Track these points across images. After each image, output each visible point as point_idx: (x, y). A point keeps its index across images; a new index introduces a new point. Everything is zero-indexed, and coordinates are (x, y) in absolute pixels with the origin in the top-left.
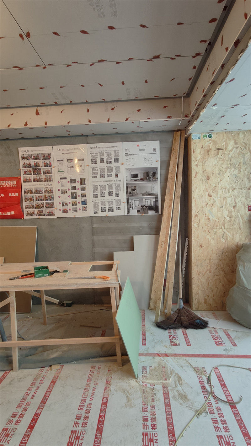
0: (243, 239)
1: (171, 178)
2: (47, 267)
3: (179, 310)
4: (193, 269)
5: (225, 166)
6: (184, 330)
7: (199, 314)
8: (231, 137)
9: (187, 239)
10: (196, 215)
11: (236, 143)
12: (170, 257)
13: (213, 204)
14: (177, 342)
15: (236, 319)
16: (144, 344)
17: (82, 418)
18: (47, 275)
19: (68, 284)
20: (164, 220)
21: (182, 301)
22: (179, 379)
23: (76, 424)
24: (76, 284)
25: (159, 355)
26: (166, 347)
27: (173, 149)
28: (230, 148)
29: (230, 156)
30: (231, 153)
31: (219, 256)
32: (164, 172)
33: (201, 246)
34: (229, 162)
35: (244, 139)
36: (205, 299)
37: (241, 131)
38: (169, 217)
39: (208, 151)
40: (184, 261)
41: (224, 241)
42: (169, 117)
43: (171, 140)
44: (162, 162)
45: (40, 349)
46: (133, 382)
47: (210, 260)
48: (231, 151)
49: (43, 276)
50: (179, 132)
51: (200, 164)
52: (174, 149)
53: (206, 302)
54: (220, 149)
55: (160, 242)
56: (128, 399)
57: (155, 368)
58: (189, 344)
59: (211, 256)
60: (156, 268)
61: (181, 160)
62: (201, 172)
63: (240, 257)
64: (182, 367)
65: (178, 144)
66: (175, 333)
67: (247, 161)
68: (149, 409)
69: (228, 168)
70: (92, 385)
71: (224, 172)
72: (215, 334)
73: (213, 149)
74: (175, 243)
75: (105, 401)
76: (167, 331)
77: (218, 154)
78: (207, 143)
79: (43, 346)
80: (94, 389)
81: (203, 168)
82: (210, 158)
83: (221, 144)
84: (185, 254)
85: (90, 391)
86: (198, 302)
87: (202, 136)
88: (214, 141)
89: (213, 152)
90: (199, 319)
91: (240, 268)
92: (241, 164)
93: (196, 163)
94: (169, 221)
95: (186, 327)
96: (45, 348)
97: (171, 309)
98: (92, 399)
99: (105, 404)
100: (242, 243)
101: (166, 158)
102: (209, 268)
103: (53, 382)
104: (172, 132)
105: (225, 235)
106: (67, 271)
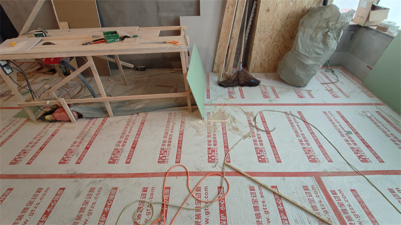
2: (115, 32)
3: (238, 72)
4: (255, 36)
6: (240, 87)
7: (254, 75)
9: (255, 2)
12: (236, 22)
14: (234, 96)
15: (284, 79)
16: (208, 97)
17: (167, 142)
18: (118, 40)
19: (141, 49)
21: (241, 65)
22: (234, 119)
23: (163, 145)
24: (148, 49)
25: (220, 105)
26: (225, 99)
31: (283, 22)
33: (268, 10)
36: (261, 63)
40: (249, 27)
41: (291, 4)
45: (126, 103)
46: (200, 122)
47: (274, 25)
49: (114, 41)
53: (261, 66)
55: (227, 6)
56: (198, 131)
57: (217, 113)
58: (243, 97)
59: (275, 22)
60: (221, 34)
63: (303, 22)
66: (233, 90)
68: (212, 136)
70: (171, 124)
72: (264, 90)
74: (243, 6)
75: (181, 132)
76: (227, 89)
79: (129, 101)
80: (173, 126)
84: (251, 19)
85: (171, 128)
86: (255, 65)
90: (254, 79)
91: (300, 34)
95: (242, 86)
96: (131, 102)
97: (231, 71)
98: (172, 132)
99: (181, 134)
100: (309, 7)
102: (270, 34)
103: (143, 123)
106: (137, 36)
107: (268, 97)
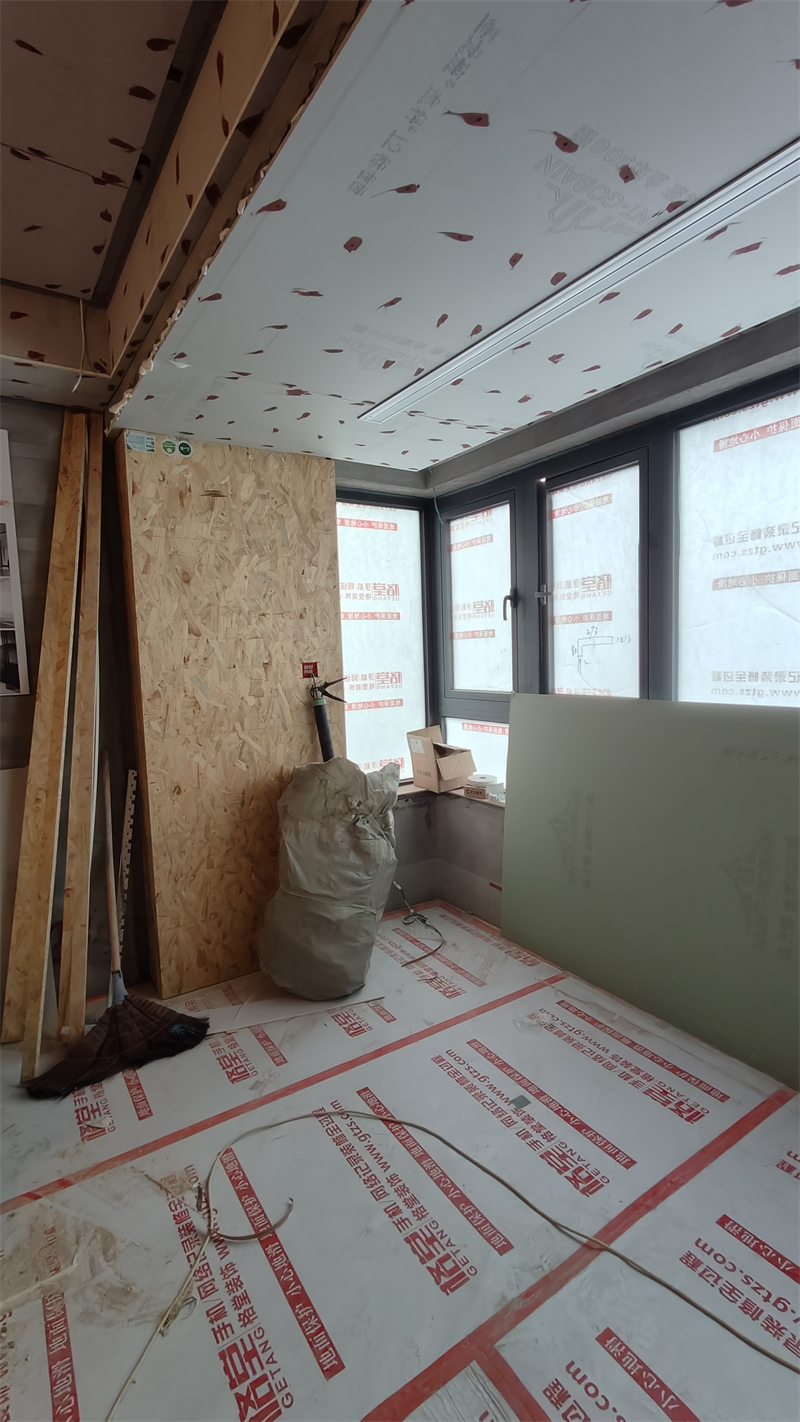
0: (295, 756)
1: (62, 570)
3: (112, 1013)
4: (155, 868)
5: (233, 545)
6: (129, 1074)
7: (180, 1007)
8: (245, 464)
9: (132, 774)
10: (157, 694)
11: (260, 484)
12: (73, 840)
13: (206, 659)
14: (105, 1123)
15: (288, 985)
20: (41, 714)
21: (120, 981)
25: (33, 1196)
26: (63, 1155)
27: (61, 469)
28: (244, 495)
29: (246, 518)
30: (250, 510)
31: (233, 814)
32: (31, 543)
33: (178, 790)
34: (244, 536)
35: (280, 477)
36: (200, 952)
37: (271, 453)
38: (58, 704)
39: (182, 496)
40: (126, 846)
41: (243, 766)
42: (33, 355)
43: (52, 436)
44: (21, 510)
47: (207, 827)
48: (248, 503)
50: (82, 417)
51: (160, 531)
52: (65, 471)
53: (202, 960)
54: (215, 494)
55: (30, 795)
58: (145, 1114)
59: (209, 818)
60: (21, 887)
61: (95, 510)
62: (162, 555)
63: (286, 807)
64: (118, 1198)
65: (80, 457)
66: (98, 1095)
67: (291, 537)
69: (242, 552)
71: (234, 563)
72: (228, 1050)
73: (197, 490)
74: (88, 789)
76: (70, 1099)
77: (212, 508)
78: (177, 471)
81: (167, 545)
82: (188, 515)
83: (221, 482)
84: (128, 822)
86: (179, 967)
87: (159, 446)
88: (196, 466)
89: (196, 500)
90: (182, 1018)
91: (288, 838)
92: (278, 545)
93: (146, 527)
94: (58, 718)
95: (139, 1062)
97: (82, 1013)
100: (291, 769)
101: (36, 496)
102: (205, 853)
104: (56, 410)
105: (246, 748)
107: (245, 1075)
